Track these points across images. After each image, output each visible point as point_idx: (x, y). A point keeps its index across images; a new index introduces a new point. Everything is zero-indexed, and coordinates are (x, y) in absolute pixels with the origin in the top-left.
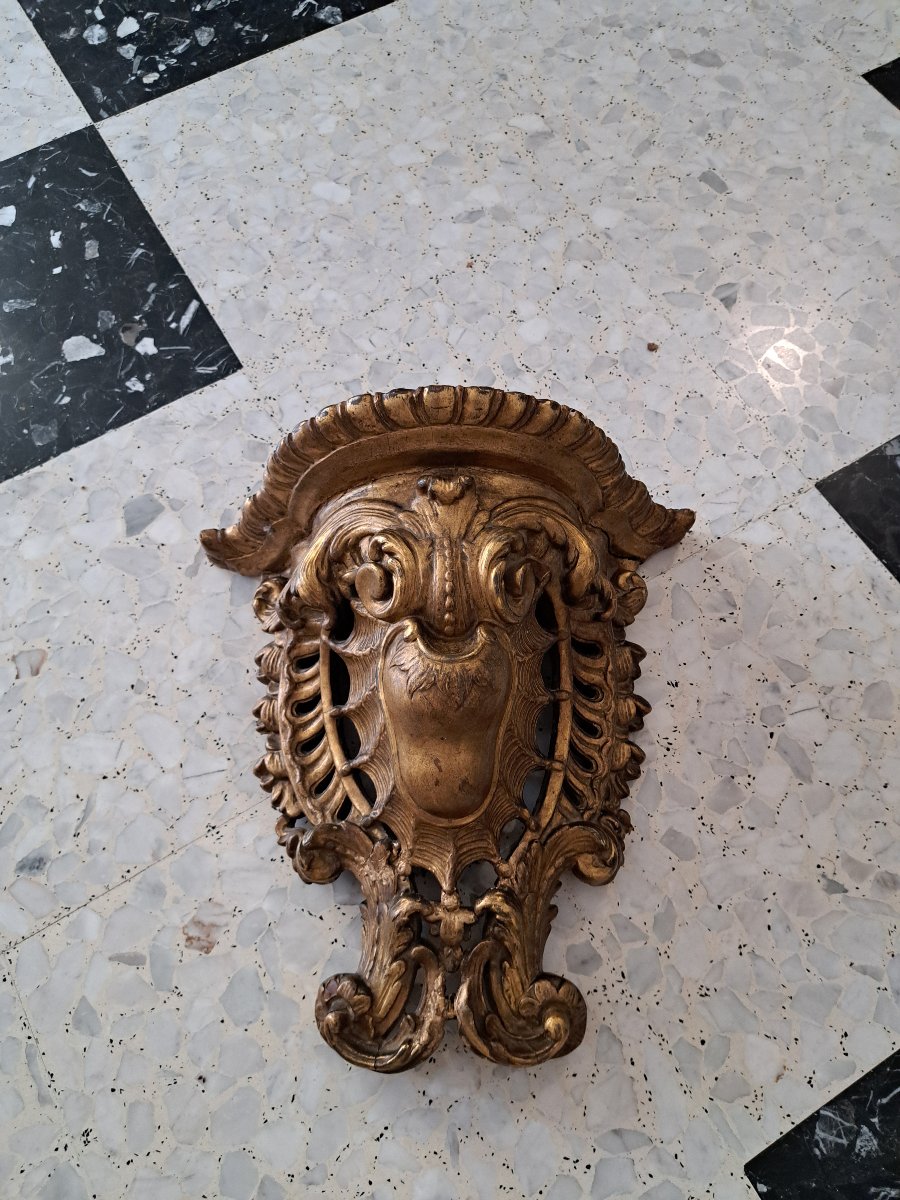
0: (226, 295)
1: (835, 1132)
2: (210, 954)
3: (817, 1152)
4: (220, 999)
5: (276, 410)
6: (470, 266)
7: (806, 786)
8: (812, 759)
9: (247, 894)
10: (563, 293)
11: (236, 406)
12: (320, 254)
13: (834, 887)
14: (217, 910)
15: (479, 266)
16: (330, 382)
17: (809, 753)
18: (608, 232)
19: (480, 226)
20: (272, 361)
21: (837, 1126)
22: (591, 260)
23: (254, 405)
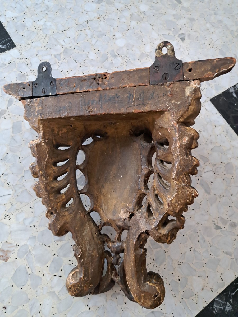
0: (9, 20)
1: (219, 305)
2: (7, 262)
3: (214, 312)
4: (11, 278)
5: (29, 63)
6: (99, 18)
7: (209, 196)
8: (210, 187)
9: (21, 239)
10: (130, 31)
11: (13, 61)
12: (45, 9)
13: (218, 228)
14: (9, 245)
15: (102, 19)
16: (49, 54)
17: (209, 185)
18: (144, 12)
19: (102, 5)
20: (27, 45)
21: (220, 303)
22: (140, 21)
23: (21, 61)
